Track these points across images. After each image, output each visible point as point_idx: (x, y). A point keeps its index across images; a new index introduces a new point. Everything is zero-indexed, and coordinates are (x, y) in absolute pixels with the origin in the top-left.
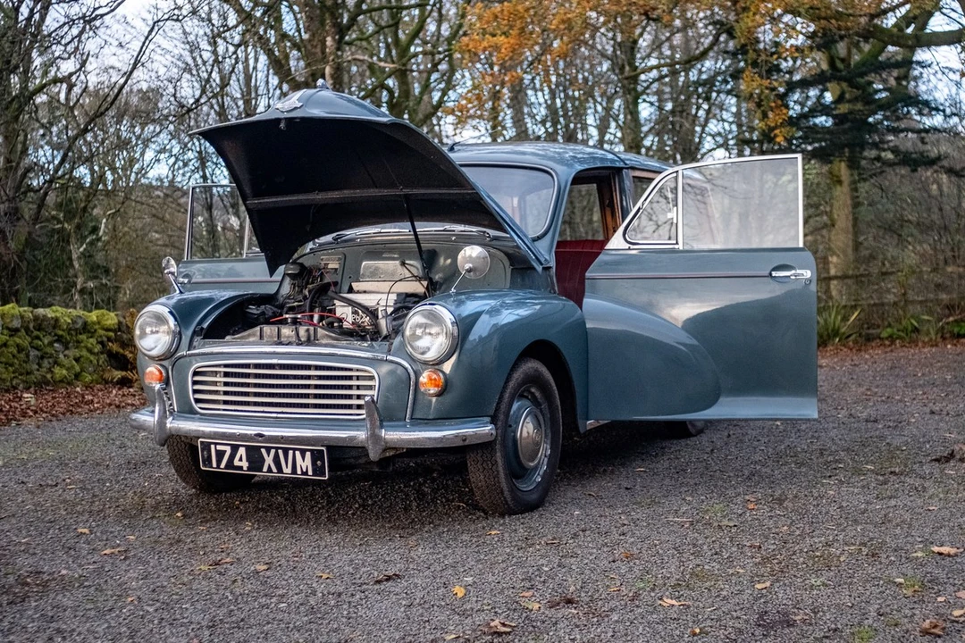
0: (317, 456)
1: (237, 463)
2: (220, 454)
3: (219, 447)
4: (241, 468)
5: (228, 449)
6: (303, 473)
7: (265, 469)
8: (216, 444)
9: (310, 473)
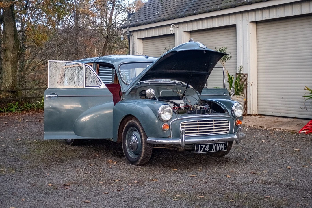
0: (226, 144)
1: (206, 149)
2: (201, 148)
3: (202, 146)
4: (206, 151)
5: (204, 146)
6: (222, 150)
7: (212, 150)
8: (201, 145)
9: (223, 149)
